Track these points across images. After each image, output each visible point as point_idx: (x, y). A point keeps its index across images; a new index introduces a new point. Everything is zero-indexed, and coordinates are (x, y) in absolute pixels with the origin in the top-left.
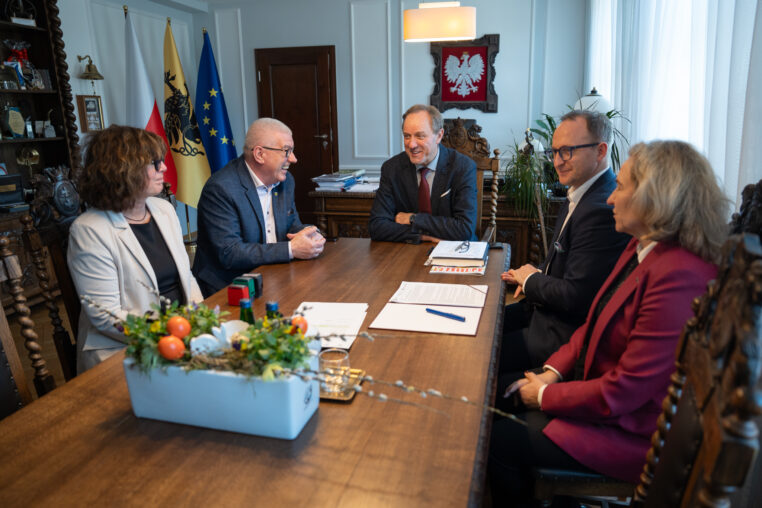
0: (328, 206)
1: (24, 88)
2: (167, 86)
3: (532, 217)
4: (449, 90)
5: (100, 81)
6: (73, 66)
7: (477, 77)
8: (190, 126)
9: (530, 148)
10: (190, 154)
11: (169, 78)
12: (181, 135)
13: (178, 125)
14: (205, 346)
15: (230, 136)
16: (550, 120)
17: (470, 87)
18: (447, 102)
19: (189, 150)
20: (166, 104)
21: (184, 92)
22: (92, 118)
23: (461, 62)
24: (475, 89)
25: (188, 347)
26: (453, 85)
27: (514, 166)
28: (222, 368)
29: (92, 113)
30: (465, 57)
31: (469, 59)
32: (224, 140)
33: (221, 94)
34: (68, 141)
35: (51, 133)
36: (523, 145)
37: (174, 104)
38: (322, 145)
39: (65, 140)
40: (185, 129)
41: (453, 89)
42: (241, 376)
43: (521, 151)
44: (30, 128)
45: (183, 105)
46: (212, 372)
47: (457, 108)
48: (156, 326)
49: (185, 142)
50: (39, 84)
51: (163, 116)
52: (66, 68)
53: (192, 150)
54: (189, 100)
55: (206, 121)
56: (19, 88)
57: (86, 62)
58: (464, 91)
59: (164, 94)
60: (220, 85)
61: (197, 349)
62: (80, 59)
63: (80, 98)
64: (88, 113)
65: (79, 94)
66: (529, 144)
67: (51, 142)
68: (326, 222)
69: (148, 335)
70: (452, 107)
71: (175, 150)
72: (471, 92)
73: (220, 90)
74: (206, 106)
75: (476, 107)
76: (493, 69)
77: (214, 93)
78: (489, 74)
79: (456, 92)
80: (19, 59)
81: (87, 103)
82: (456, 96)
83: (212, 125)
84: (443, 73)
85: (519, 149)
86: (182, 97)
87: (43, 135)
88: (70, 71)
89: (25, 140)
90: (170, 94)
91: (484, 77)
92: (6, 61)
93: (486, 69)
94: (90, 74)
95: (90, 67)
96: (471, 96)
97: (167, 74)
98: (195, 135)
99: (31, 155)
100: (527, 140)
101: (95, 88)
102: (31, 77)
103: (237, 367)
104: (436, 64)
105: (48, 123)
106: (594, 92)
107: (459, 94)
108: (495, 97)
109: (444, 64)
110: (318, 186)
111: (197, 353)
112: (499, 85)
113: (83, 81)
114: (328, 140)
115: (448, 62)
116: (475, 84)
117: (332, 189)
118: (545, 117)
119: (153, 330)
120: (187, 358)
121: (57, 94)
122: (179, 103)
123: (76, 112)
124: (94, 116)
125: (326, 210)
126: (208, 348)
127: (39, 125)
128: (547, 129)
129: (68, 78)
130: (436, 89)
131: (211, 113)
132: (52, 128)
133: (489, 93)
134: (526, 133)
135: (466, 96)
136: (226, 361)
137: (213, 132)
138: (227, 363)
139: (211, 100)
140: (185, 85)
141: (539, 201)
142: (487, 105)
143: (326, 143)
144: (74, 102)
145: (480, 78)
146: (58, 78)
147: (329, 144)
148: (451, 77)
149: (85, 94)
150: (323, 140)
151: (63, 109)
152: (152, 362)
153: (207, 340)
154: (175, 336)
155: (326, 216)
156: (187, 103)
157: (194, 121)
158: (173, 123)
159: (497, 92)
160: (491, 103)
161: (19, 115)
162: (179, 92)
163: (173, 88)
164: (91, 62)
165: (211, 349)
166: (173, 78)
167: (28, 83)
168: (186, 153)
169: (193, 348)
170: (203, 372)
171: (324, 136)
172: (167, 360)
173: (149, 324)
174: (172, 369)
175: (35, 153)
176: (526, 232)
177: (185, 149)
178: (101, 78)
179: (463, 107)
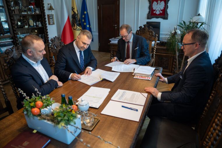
0: (114, 48)
1: (33, 13)
2: (72, 11)
3: (174, 54)
4: (153, 12)
5: (54, 11)
6: (46, 6)
7: (162, 8)
8: (78, 22)
9: (176, 33)
10: (78, 30)
11: (73, 9)
12: (76, 25)
13: (75, 22)
14: (45, 112)
15: (90, 25)
16: (184, 22)
17: (160, 11)
18: (152, 16)
19: (78, 29)
20: (72, 16)
21: (77, 13)
22: (51, 21)
23: (158, 3)
24: (161, 12)
25: (40, 111)
26: (155, 11)
27: (170, 38)
28: (48, 120)
29: (51, 19)
30: (159, 2)
31: (160, 3)
32: (88, 26)
33: (87, 13)
34: (45, 27)
35: (40, 26)
36: (173, 32)
37: (74, 16)
38: (115, 28)
39: (44, 27)
40: (77, 23)
41: (154, 12)
42: (53, 124)
43: (173, 34)
44: (35, 24)
45: (76, 16)
46: (46, 121)
47: (155, 18)
48: (32, 104)
49: (77, 27)
50: (37, 12)
51: (71, 19)
52: (44, 7)
53: (79, 29)
54: (78, 15)
55: (83, 20)
56: (32, 13)
57: (50, 5)
58: (158, 13)
59: (71, 13)
60: (87, 10)
61: (43, 113)
62: (48, 4)
63: (48, 15)
64: (50, 19)
65: (48, 14)
66: (175, 31)
67: (40, 28)
68: (113, 52)
69: (29, 107)
70: (154, 17)
71: (74, 29)
72: (160, 13)
73: (87, 12)
74: (83, 16)
75: (161, 18)
76: (167, 6)
77: (85, 12)
78: (166, 7)
79: (155, 13)
80: (33, 5)
81: (50, 16)
82: (155, 14)
83: (85, 22)
84: (152, 7)
85: (172, 33)
86: (76, 14)
87: (38, 26)
88: (45, 8)
89: (34, 28)
90: (73, 13)
91: (165, 8)
92: (30, 6)
93: (165, 6)
94: (51, 8)
95: (51, 7)
96: (160, 14)
97: (72, 8)
98: (79, 25)
99: (35, 31)
100: (175, 30)
101: (53, 12)
102: (36, 10)
103: (52, 121)
104: (150, 4)
105: (40, 22)
106: (199, 15)
107: (156, 13)
108: (168, 14)
109: (152, 4)
110: (111, 42)
111: (43, 114)
112: (169, 11)
113: (49, 10)
114: (117, 26)
115: (153, 4)
116: (161, 11)
117: (115, 43)
118: (183, 21)
119: (31, 105)
120: (40, 115)
121: (42, 15)
122: (75, 16)
123: (47, 20)
124: (52, 20)
125: (113, 49)
126: (46, 113)
127: (37, 23)
128: (183, 25)
129: (44, 10)
130: (149, 12)
131: (85, 18)
132: (41, 24)
133: (165, 13)
134: (175, 28)
135: (158, 14)
136: (50, 118)
137: (85, 24)
138: (50, 119)
139: (85, 15)
140: (77, 11)
141: (177, 49)
142: (165, 17)
143: (116, 28)
144: (46, 17)
145: (163, 9)
146: (42, 10)
147: (117, 28)
148: (154, 8)
149: (50, 14)
150: (115, 26)
151: (43, 19)
152: (30, 114)
153: (46, 110)
154: (37, 108)
155: (113, 50)
156: (78, 16)
157: (79, 21)
158: (73, 22)
159: (168, 13)
160: (166, 16)
161: (32, 20)
162: (75, 13)
163: (74, 12)
164: (51, 5)
165: (47, 113)
166: (74, 9)
167: (35, 12)
168: (77, 30)
169: (42, 112)
170: (43, 120)
171: (116, 25)
172: (34, 115)
173: (30, 103)
174: (35, 118)
175: (36, 31)
176: (172, 59)
177: (77, 29)
178: (54, 9)
179: (157, 18)
